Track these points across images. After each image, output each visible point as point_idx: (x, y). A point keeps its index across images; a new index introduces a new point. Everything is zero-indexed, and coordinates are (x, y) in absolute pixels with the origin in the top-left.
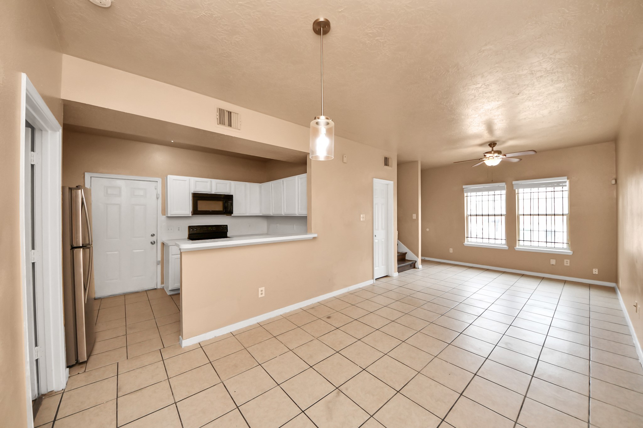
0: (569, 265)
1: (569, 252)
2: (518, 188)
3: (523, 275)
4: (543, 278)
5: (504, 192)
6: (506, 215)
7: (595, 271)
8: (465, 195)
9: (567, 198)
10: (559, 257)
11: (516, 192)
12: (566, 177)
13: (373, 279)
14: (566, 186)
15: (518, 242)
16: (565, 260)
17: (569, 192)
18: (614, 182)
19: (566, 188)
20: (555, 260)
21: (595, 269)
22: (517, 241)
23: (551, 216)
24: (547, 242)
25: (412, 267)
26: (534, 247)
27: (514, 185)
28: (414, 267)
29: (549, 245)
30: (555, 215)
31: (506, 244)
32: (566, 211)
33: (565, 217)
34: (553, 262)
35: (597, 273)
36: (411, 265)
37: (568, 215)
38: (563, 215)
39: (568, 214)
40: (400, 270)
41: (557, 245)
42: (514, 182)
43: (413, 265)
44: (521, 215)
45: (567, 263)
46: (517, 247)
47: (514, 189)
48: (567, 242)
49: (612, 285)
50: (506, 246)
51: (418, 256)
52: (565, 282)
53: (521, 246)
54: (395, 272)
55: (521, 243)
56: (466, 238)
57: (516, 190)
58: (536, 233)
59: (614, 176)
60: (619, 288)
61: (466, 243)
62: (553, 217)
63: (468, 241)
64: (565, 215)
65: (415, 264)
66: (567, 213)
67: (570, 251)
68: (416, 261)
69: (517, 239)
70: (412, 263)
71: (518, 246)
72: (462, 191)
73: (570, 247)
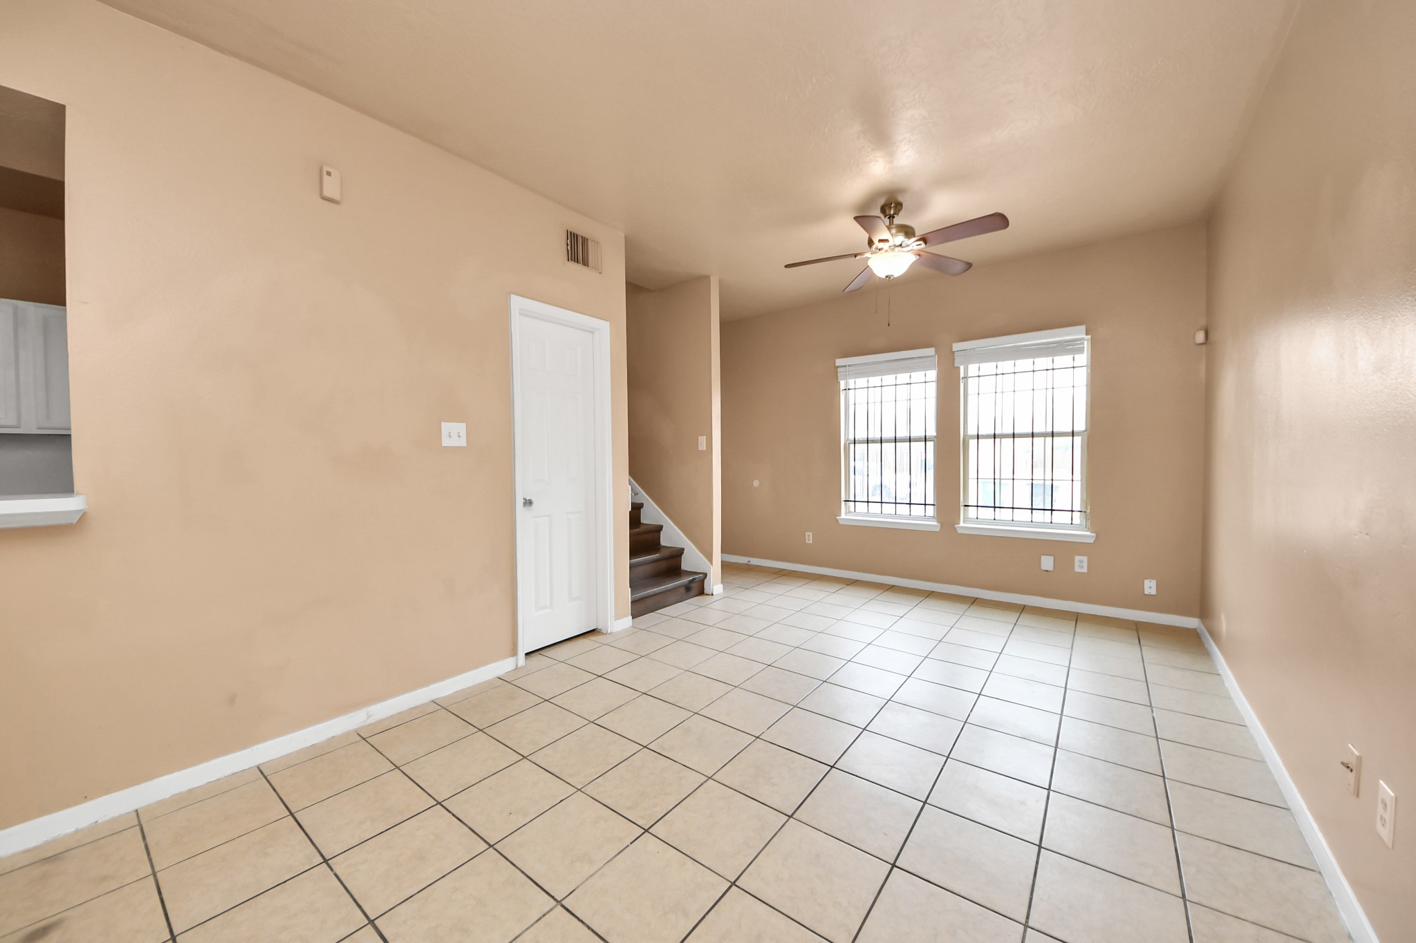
0: (1085, 570)
1: (1087, 535)
2: (966, 364)
3: (974, 601)
4: (1023, 609)
5: (932, 375)
6: (935, 439)
7: (1150, 587)
8: (842, 385)
9: (1085, 388)
10: (1062, 548)
11: (962, 375)
12: (1083, 328)
13: (514, 652)
14: (1081, 351)
15: (964, 510)
16: (1077, 558)
17: (1089, 371)
18: (1200, 337)
19: (1083, 359)
20: (1052, 558)
21: (1149, 580)
22: (962, 508)
23: (1043, 438)
24: (1032, 509)
25: (694, 591)
26: (1003, 522)
27: (956, 354)
28: (701, 592)
29: (1038, 516)
30: (1053, 435)
31: (936, 516)
32: (1081, 425)
33: (1078, 440)
34: (1047, 563)
35: (1153, 592)
36: (688, 588)
37: (1086, 433)
38: (1073, 434)
39: (1085, 431)
40: (640, 607)
41: (1059, 518)
42: (957, 346)
43: (697, 587)
44: (972, 437)
45: (1081, 564)
46: (962, 524)
47: (956, 365)
48: (1081, 508)
49: (1192, 622)
50: (935, 523)
51: (710, 557)
52: (1077, 618)
53: (971, 520)
54: (618, 617)
55: (972, 512)
56: (843, 503)
57: (962, 368)
58: (1006, 487)
59: (1202, 322)
60: (1214, 634)
61: (843, 516)
62: (1049, 439)
63: (848, 512)
64: (1079, 434)
65: (702, 582)
66: (1084, 429)
67: (1088, 533)
68: (705, 575)
69: (962, 504)
70: (691, 582)
71: (964, 522)
72: (833, 376)
73: (1089, 522)
